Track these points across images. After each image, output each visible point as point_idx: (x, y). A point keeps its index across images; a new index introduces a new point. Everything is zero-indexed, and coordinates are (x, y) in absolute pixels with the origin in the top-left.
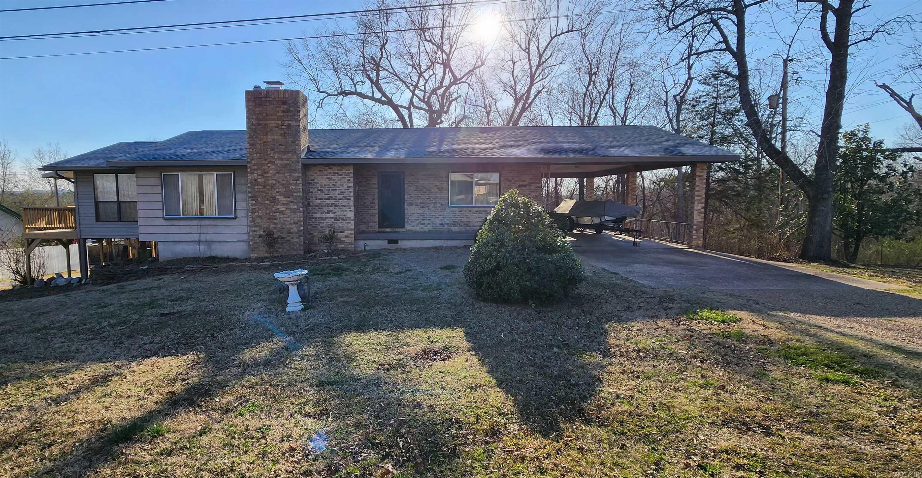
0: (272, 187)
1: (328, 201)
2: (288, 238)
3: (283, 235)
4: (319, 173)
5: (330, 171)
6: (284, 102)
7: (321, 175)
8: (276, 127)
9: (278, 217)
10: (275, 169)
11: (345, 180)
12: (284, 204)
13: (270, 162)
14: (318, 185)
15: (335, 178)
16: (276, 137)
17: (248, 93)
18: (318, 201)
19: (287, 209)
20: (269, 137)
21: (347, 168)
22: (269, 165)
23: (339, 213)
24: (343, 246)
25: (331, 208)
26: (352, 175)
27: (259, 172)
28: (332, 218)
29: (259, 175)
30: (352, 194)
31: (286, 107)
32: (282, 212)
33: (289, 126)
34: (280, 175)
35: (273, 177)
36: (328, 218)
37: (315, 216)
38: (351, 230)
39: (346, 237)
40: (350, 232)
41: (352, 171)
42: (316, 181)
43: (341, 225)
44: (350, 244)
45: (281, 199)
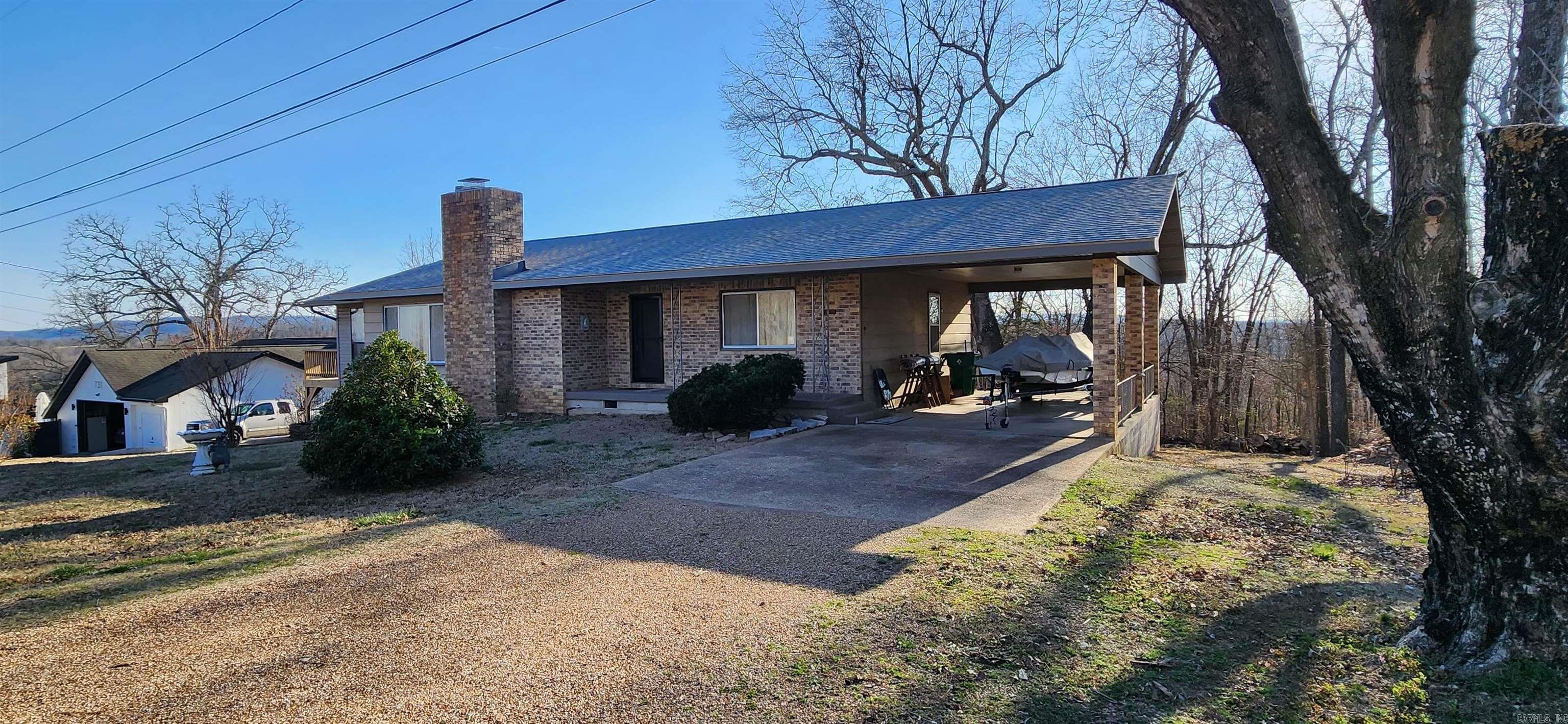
0: (466, 323)
1: (534, 342)
2: (482, 394)
3: (477, 390)
4: (525, 300)
5: (536, 297)
6: (476, 207)
7: (527, 304)
8: (469, 240)
9: (471, 364)
10: (469, 298)
11: (553, 310)
12: (477, 346)
13: (464, 289)
14: (523, 319)
15: (541, 307)
16: (469, 254)
17: (443, 197)
18: (524, 342)
19: (480, 352)
20: (463, 255)
21: (553, 292)
22: (463, 292)
23: (547, 359)
24: (551, 408)
25: (538, 352)
26: (559, 303)
27: (454, 303)
28: (539, 366)
29: (454, 307)
30: (560, 331)
31: (478, 212)
32: (475, 358)
33: (481, 238)
34: (474, 306)
35: (467, 309)
36: (534, 366)
37: (522, 362)
38: (560, 384)
39: (555, 394)
40: (558, 387)
41: (559, 297)
42: (522, 312)
43: (549, 376)
44: (559, 405)
45: (473, 337)
